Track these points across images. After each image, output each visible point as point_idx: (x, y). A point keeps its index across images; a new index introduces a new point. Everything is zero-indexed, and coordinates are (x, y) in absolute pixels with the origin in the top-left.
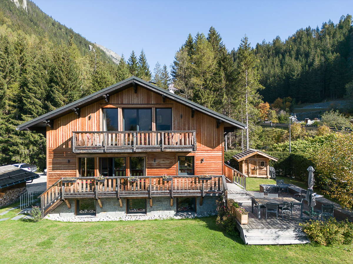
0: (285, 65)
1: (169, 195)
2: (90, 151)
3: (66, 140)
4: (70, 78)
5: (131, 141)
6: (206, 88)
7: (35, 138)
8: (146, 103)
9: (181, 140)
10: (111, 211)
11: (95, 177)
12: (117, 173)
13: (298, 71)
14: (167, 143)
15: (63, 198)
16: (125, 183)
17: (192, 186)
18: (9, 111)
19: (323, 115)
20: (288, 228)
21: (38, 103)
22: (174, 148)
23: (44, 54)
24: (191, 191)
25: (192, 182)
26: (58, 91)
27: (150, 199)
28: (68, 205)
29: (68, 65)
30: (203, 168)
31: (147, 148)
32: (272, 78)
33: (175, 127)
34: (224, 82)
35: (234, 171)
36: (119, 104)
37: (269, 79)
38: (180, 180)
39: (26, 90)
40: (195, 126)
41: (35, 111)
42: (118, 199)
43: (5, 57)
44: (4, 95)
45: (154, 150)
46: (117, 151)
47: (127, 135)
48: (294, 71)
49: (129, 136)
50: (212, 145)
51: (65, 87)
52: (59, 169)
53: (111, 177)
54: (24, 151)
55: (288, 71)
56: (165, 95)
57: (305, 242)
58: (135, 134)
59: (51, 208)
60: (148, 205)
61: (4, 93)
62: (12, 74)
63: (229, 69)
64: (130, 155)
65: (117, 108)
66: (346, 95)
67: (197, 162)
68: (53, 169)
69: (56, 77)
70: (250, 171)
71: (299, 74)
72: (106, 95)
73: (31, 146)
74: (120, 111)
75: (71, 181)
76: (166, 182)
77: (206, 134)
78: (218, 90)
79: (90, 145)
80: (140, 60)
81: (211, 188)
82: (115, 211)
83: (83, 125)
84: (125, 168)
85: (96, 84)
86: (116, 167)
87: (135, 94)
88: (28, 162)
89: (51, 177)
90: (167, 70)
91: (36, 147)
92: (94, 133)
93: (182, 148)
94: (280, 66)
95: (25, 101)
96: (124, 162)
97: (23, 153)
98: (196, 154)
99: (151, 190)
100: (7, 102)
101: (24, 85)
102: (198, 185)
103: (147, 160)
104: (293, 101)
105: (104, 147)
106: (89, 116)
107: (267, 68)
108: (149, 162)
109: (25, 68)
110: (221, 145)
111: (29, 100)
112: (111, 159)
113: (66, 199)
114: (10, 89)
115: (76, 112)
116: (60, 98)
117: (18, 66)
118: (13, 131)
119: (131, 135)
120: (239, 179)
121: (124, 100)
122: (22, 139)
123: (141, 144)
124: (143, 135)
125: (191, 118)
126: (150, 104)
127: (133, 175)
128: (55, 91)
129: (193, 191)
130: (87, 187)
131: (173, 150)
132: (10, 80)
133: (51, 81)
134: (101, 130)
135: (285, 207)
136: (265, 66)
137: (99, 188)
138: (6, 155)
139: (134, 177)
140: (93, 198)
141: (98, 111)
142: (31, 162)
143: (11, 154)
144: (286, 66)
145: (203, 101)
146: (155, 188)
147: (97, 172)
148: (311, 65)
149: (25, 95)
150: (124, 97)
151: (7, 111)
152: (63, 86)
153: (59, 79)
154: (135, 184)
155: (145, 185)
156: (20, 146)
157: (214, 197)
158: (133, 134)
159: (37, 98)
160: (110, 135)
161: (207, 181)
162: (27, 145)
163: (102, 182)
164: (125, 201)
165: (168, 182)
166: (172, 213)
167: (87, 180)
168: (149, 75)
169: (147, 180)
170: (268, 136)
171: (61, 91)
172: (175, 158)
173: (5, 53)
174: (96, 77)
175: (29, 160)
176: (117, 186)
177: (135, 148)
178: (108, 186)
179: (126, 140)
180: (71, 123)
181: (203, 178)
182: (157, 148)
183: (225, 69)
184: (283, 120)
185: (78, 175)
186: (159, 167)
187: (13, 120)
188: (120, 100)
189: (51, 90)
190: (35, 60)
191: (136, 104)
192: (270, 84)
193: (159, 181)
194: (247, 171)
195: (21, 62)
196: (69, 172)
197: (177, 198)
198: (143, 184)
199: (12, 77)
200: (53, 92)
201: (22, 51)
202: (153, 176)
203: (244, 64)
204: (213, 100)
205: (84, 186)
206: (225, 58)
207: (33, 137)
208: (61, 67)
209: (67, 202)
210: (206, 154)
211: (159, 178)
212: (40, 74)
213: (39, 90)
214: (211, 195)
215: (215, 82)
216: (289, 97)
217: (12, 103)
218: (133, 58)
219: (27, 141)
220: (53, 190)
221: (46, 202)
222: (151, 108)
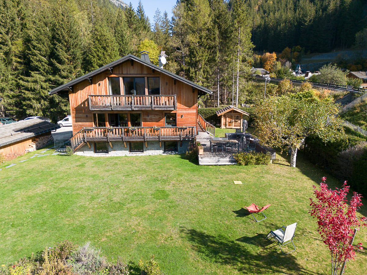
0: (298, 9)
1: (158, 140)
2: (102, 109)
3: (84, 101)
4: (72, 36)
5: (130, 102)
6: (201, 45)
7: (45, 94)
8: (140, 73)
9: (166, 102)
10: (119, 150)
11: (106, 127)
12: (122, 125)
13: (310, 17)
14: (156, 103)
15: (86, 141)
16: (128, 131)
17: (174, 133)
18: (16, 67)
19: (321, 69)
20: (226, 156)
21: (43, 60)
22: (161, 107)
23: (43, 10)
24: (173, 137)
25: (174, 131)
26: (61, 49)
27: (145, 142)
28: (89, 146)
29: (68, 22)
30: (183, 121)
31: (142, 107)
32: (283, 24)
33: (162, 92)
34: (217, 40)
35: (207, 124)
36: (120, 74)
37: (280, 25)
38: (165, 129)
39: (31, 48)
40: (177, 91)
41: (41, 68)
42: (123, 142)
43: (5, 12)
44: (10, 51)
45: (147, 109)
46: (121, 109)
47: (127, 98)
48: (306, 17)
49: (128, 98)
50: (189, 105)
51: (67, 45)
52: (81, 122)
53: (118, 127)
54: (37, 105)
55: (301, 16)
56: (153, 68)
57: (234, 164)
58: (133, 97)
59: (78, 147)
60: (144, 146)
61: (10, 50)
62: (14, 30)
63: (223, 26)
64: (130, 112)
65: (119, 77)
66: (354, 45)
67: (178, 118)
68: (76, 122)
69: (58, 34)
70: (227, 123)
71: (311, 20)
72: (111, 68)
73: (42, 101)
74: (121, 80)
75: (90, 130)
76: (155, 131)
77: (185, 97)
78: (212, 48)
79: (101, 104)
80: (138, 11)
81: (187, 135)
82: (122, 150)
83: (95, 90)
84: (127, 121)
85: (97, 42)
86: (120, 120)
87: (132, 67)
88: (41, 115)
89: (75, 127)
90: (168, 18)
91: (47, 101)
92: (103, 96)
93: (167, 107)
94: (294, 9)
95: (31, 59)
96: (126, 116)
97: (36, 107)
98: (178, 111)
99: (145, 136)
100: (14, 58)
101: (27, 41)
102: (178, 133)
103: (142, 116)
104: (302, 51)
105: (111, 106)
106: (99, 83)
107: (279, 12)
108: (144, 117)
109: (25, 22)
110: (195, 105)
111: (35, 57)
112: (117, 115)
113: (88, 142)
114: (14, 45)
115: (90, 81)
116: (64, 55)
117: (18, 21)
118: (23, 86)
119: (130, 98)
120: (210, 129)
121: (124, 71)
122: (33, 94)
123: (137, 104)
124: (138, 98)
125: (174, 85)
126: (143, 74)
127: (133, 126)
128: (59, 48)
129: (174, 137)
130: (101, 134)
131: (160, 109)
132: (13, 36)
133: (54, 37)
134: (108, 94)
135: (228, 145)
136: (277, 9)
137: (110, 135)
138: (20, 108)
139: (133, 128)
140: (105, 141)
141: (105, 80)
142: (44, 115)
143: (25, 107)
144: (300, 9)
145: (197, 59)
146: (148, 135)
147: (107, 124)
148: (325, 9)
149: (30, 52)
150: (124, 69)
151: (14, 67)
152: (66, 44)
153: (61, 37)
154: (134, 132)
155: (141, 134)
156: (33, 100)
157: (189, 141)
158: (131, 97)
159: (42, 56)
160: (115, 98)
161: (184, 130)
162: (38, 100)
163: (112, 131)
164: (129, 143)
165: (157, 131)
166: (161, 152)
167: (101, 129)
168: (147, 28)
169: (142, 130)
170: (261, 91)
171: (64, 49)
172: (163, 115)
173: (4, 7)
174: (96, 35)
175: (42, 113)
176: (122, 134)
177: (133, 108)
178: (116, 134)
179: (127, 102)
180: (86, 88)
181: (181, 128)
182: (149, 107)
183: (219, 27)
184: (282, 74)
185: (94, 126)
186: (151, 120)
187: (23, 77)
188: (121, 71)
189: (54, 47)
190: (34, 14)
191: (133, 74)
192: (280, 31)
193: (151, 130)
194: (225, 123)
195: (20, 15)
196: (88, 124)
197: (165, 142)
198: (140, 132)
199: (14, 33)
200: (56, 49)
201: (19, 3)
202: (147, 127)
203: (238, 22)
204: (207, 58)
205: (100, 133)
206: (220, 15)
207: (43, 92)
208: (62, 24)
209: (88, 143)
210: (185, 112)
211: (151, 128)
212: (43, 31)
213: (43, 47)
214: (187, 139)
215: (209, 40)
216: (298, 46)
217: (19, 60)
218: (131, 10)
219: (37, 96)
220: (78, 136)
221: (74, 143)
222: (144, 77)
